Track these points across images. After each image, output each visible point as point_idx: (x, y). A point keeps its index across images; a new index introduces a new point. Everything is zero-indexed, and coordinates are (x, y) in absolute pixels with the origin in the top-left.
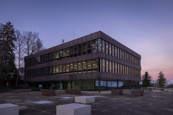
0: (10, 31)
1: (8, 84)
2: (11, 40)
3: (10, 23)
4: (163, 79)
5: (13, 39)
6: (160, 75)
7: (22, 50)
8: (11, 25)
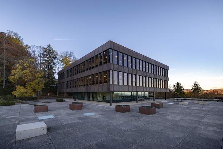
0: (51, 52)
1: (49, 95)
2: (51, 59)
3: (50, 46)
4: (198, 88)
5: (53, 58)
6: (195, 84)
7: (59, 67)
8: (51, 47)
